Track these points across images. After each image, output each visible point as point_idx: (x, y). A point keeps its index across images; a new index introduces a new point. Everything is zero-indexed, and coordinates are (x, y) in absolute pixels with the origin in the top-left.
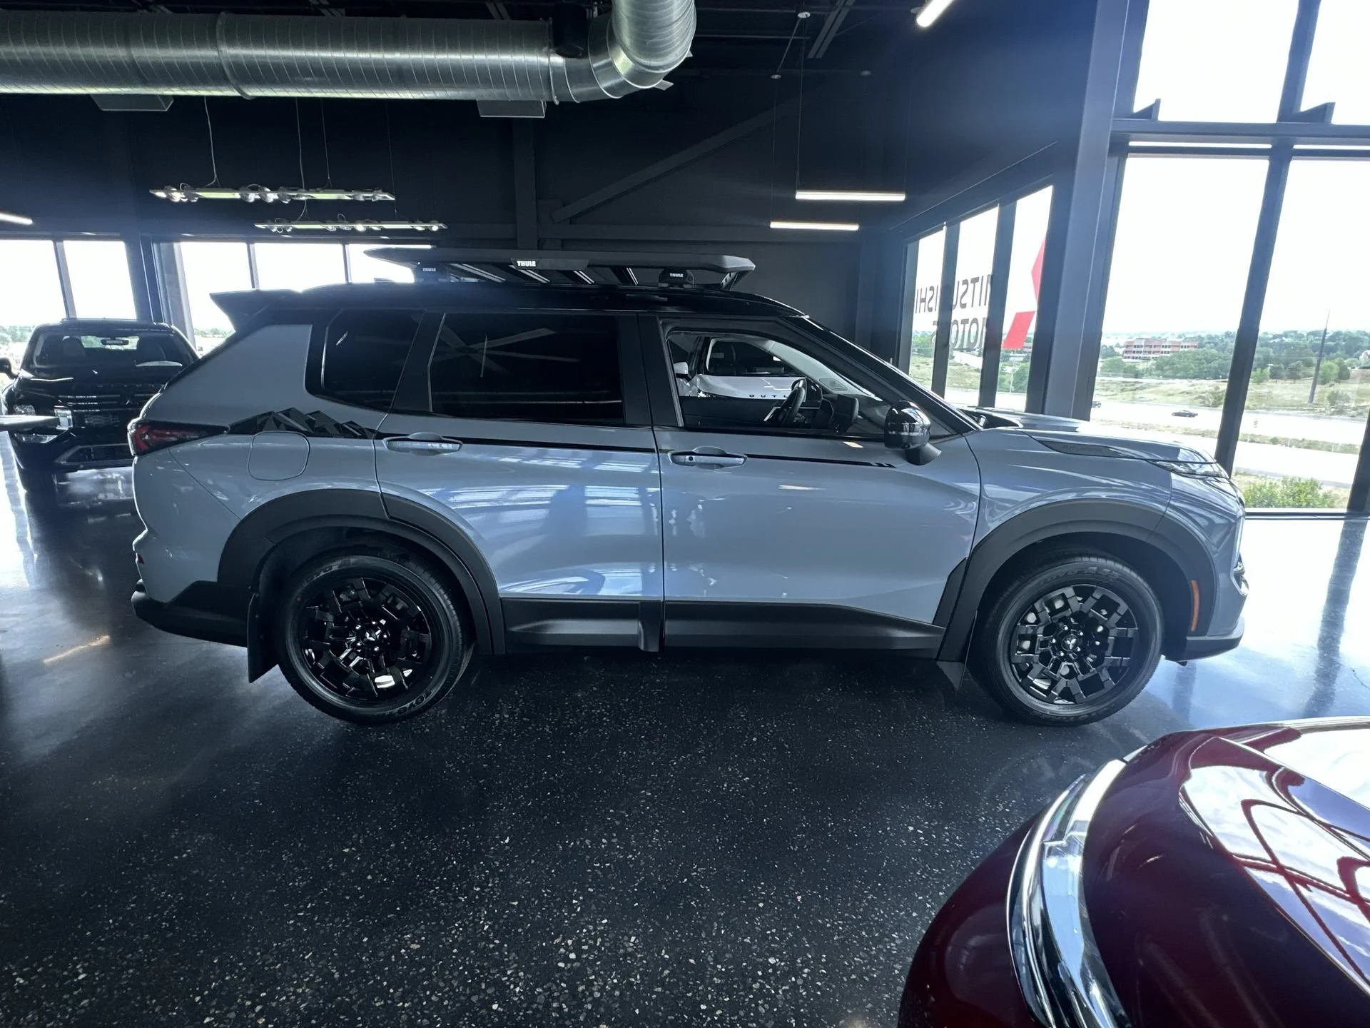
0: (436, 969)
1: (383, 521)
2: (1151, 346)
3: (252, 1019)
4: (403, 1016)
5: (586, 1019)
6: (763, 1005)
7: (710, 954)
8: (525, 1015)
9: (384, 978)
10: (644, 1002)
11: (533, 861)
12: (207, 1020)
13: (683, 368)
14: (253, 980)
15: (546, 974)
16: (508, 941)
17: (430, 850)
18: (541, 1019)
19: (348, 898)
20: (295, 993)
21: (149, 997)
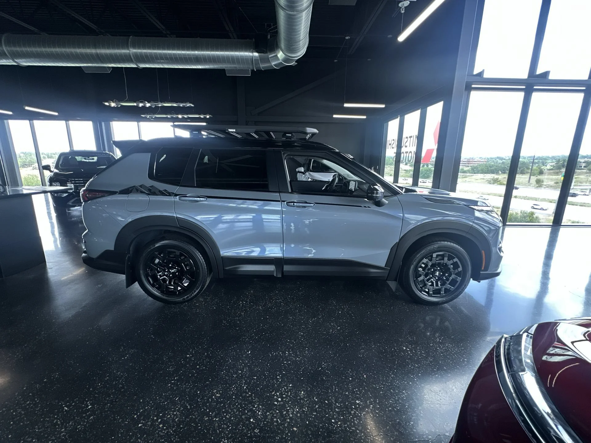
0: (227, 405)
1: (177, 227)
2: (469, 162)
3: (157, 425)
4: (216, 424)
5: (288, 425)
6: (356, 420)
7: (333, 399)
8: (264, 424)
9: (207, 408)
10: (310, 419)
11: (260, 361)
12: (140, 425)
13: (302, 169)
14: (157, 409)
15: (269, 407)
16: (254, 393)
17: (220, 356)
18: (270, 425)
19: (190, 375)
20: (173, 414)
21: (116, 415)
